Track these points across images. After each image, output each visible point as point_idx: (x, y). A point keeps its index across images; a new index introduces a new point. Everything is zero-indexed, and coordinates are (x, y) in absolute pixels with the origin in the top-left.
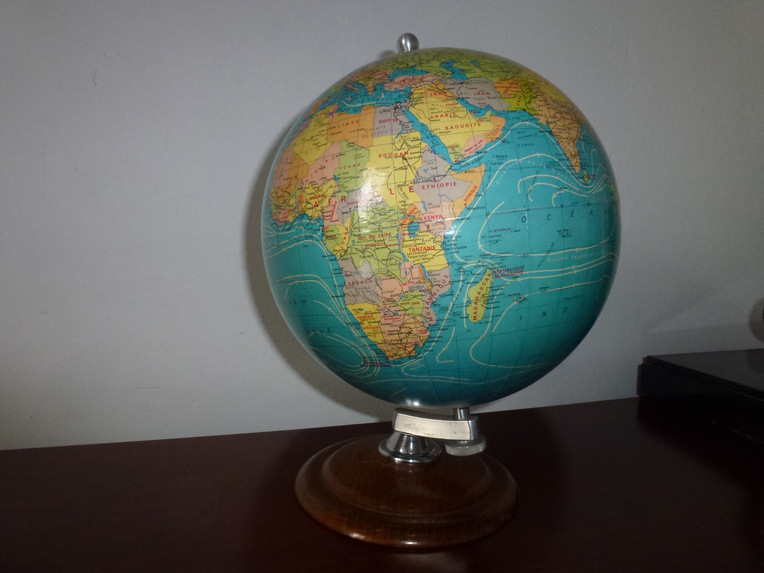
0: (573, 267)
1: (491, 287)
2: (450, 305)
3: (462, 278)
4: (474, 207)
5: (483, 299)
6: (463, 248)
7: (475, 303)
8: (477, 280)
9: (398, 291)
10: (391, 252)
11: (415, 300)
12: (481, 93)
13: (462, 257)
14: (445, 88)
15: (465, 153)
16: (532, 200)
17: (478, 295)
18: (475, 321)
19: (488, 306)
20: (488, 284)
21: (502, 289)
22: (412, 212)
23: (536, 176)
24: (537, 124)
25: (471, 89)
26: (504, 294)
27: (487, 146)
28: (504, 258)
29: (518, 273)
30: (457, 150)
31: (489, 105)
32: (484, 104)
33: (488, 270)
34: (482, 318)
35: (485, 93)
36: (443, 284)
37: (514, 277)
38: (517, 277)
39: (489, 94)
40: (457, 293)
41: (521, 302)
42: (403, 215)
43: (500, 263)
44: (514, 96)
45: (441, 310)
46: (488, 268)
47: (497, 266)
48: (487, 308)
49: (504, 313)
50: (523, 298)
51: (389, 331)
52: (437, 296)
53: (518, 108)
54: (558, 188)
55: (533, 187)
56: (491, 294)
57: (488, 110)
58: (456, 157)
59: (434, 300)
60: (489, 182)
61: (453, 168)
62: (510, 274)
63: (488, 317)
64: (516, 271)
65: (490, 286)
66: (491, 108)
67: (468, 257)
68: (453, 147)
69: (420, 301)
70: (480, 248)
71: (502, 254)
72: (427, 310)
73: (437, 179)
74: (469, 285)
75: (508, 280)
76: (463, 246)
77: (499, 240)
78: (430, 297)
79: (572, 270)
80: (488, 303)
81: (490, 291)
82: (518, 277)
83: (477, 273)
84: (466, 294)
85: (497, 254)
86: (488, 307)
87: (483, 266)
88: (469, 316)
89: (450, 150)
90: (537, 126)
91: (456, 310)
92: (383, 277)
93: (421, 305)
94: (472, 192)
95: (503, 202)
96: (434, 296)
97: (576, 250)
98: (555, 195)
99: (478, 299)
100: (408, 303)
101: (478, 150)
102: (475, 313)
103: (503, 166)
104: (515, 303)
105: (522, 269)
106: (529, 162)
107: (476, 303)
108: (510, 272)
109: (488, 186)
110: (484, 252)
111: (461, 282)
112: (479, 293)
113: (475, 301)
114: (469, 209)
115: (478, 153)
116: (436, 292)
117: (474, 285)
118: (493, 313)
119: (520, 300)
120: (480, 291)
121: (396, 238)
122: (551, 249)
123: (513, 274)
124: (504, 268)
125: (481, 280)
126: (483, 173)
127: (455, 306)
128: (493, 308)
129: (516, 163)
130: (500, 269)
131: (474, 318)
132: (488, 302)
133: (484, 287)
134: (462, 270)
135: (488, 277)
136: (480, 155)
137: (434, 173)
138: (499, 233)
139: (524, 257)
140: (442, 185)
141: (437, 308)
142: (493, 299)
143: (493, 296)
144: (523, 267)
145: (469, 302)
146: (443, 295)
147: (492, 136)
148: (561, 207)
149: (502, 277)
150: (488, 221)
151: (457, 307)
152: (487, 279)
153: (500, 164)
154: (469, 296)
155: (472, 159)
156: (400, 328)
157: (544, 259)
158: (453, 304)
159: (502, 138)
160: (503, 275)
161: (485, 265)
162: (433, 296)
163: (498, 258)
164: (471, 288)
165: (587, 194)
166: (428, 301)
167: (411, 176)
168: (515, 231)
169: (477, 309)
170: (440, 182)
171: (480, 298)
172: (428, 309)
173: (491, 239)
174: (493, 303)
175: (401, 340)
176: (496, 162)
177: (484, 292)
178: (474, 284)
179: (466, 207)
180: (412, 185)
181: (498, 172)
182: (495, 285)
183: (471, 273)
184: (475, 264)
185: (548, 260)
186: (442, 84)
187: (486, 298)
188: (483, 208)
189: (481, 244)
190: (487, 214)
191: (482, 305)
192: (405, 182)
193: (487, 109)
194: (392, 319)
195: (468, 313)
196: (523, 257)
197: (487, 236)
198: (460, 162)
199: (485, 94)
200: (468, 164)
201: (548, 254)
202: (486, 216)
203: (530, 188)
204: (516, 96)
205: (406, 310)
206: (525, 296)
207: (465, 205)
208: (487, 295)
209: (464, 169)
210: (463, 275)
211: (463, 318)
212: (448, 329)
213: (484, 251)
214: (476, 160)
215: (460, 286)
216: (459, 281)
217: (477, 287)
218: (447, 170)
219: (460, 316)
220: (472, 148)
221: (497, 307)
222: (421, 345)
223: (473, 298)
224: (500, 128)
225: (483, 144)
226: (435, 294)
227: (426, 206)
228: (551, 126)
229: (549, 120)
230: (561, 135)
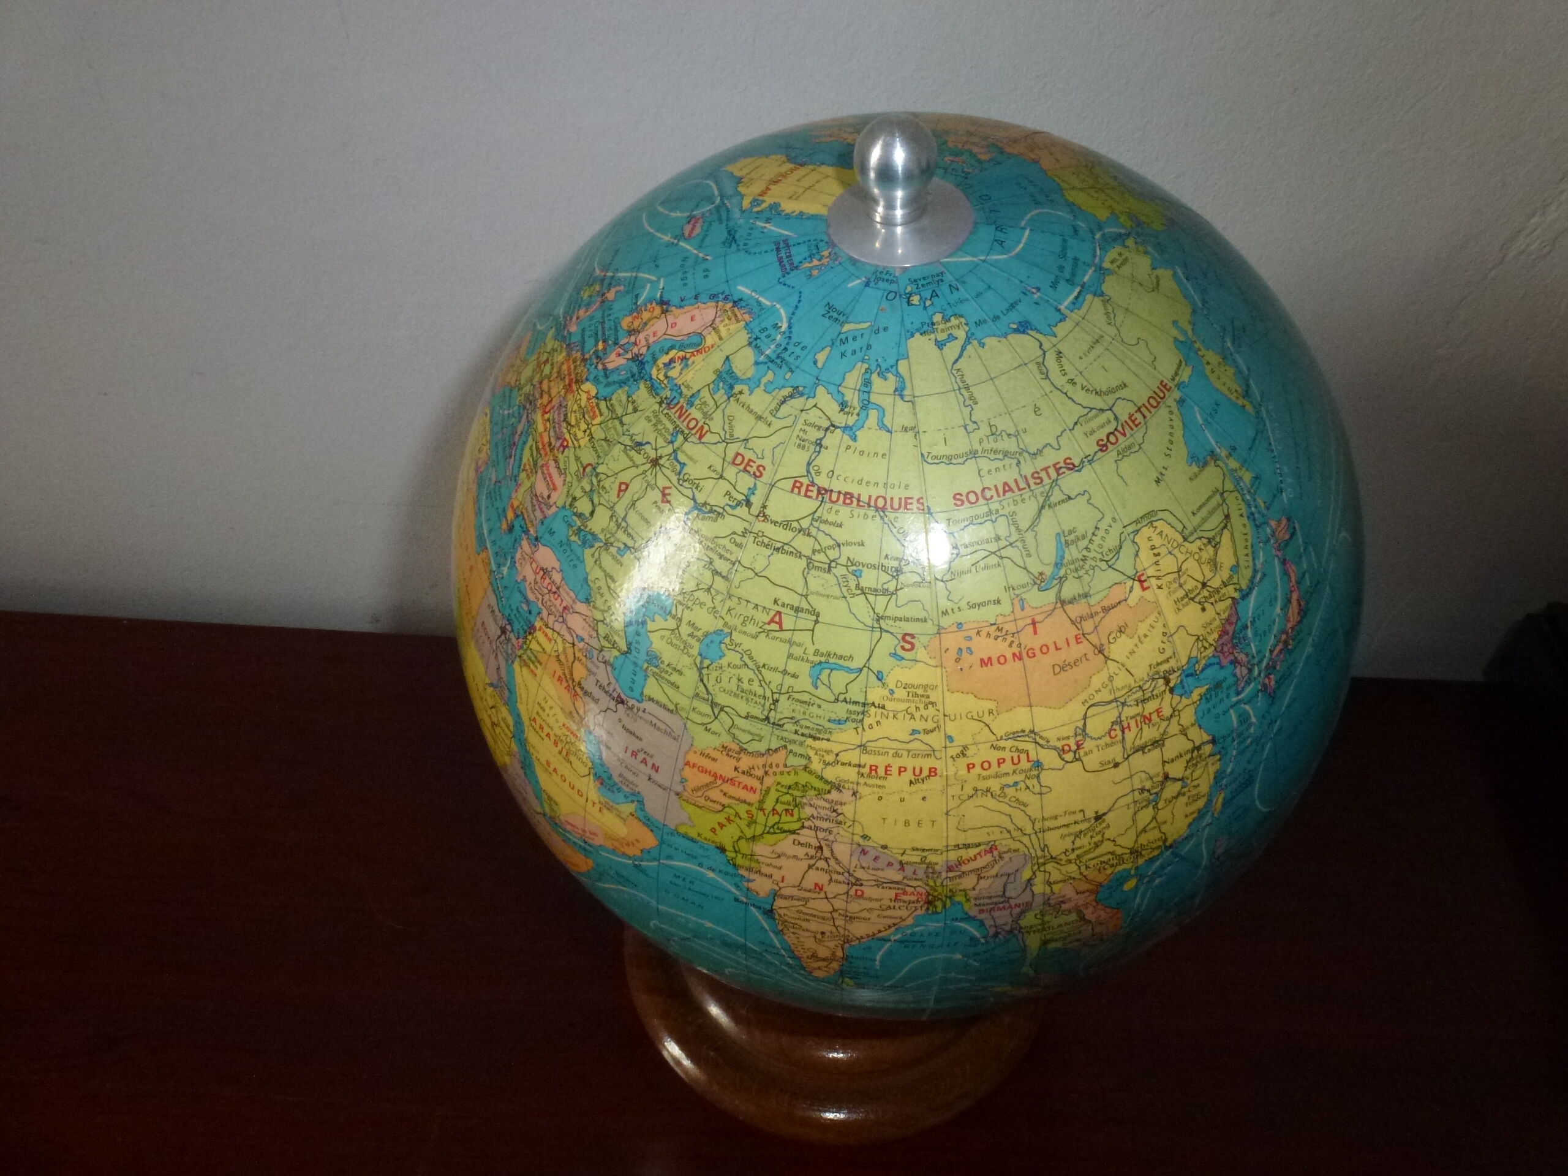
12: (641, 756)
14: (583, 684)
24: (737, 886)
25: (627, 730)
31: (639, 793)
32: (631, 786)
35: (650, 762)
39: (657, 771)
44: (720, 808)
53: (706, 839)
57: (632, 802)
66: (641, 802)
90: (733, 890)
147: (619, 844)
159: (636, 860)
186: (586, 667)
193: (631, 798)
199: (650, 765)
204: (727, 810)
224: (641, 845)
228: (779, 903)
229: (786, 892)
230: (804, 925)
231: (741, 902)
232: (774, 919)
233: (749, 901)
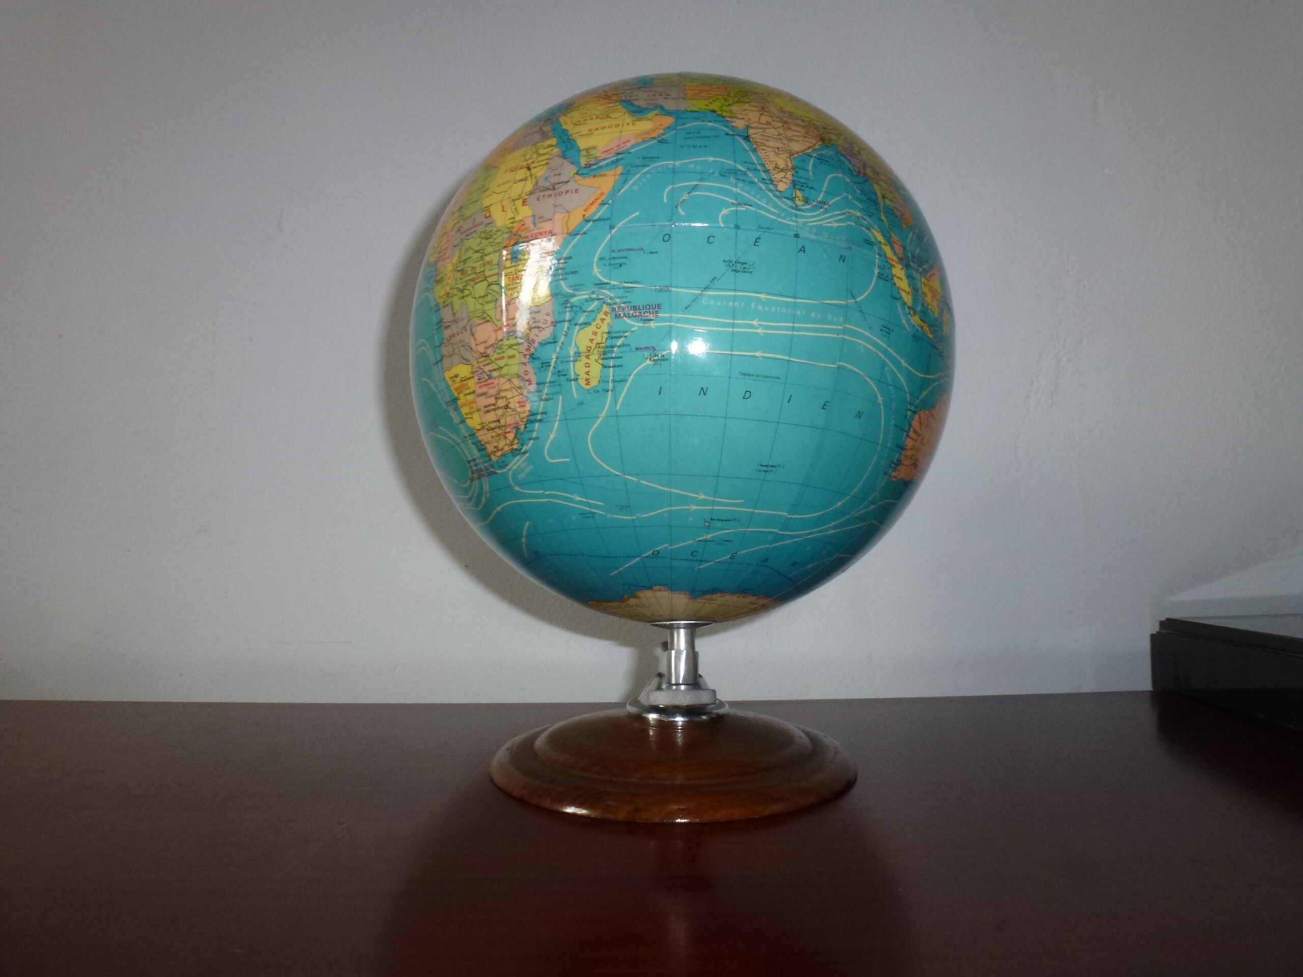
0: (755, 323)
1: (609, 333)
2: (552, 359)
3: (568, 316)
4: (595, 218)
5: (598, 351)
6: (572, 273)
7: (586, 357)
8: (590, 320)
9: (492, 341)
10: (489, 286)
11: (511, 352)
13: (571, 286)
14: (615, 93)
15: (601, 155)
16: (683, 214)
17: (590, 344)
18: (588, 387)
19: (606, 362)
20: (605, 328)
21: (626, 337)
22: (519, 229)
23: (698, 183)
24: (727, 127)
26: (628, 345)
27: (633, 146)
28: (629, 290)
29: (652, 315)
30: (592, 152)
31: (659, 105)
32: (654, 104)
33: (605, 306)
34: (597, 383)
35: (662, 93)
36: (544, 326)
37: (644, 320)
38: (649, 320)
39: (667, 95)
40: (562, 340)
41: (658, 362)
42: (508, 235)
43: (623, 297)
44: (708, 98)
45: (542, 367)
46: (604, 303)
47: (618, 300)
48: (605, 367)
49: (632, 377)
50: (660, 355)
51: (485, 407)
52: (536, 345)
53: (705, 109)
54: (733, 203)
55: (689, 197)
56: (609, 343)
57: (656, 110)
58: (588, 160)
59: (533, 350)
60: (623, 187)
61: (580, 172)
62: (637, 314)
63: (606, 382)
64: (648, 311)
65: (607, 331)
66: (662, 108)
67: (577, 286)
68: (587, 150)
69: (516, 352)
70: (595, 274)
71: (627, 283)
72: (524, 368)
73: (556, 187)
74: (577, 327)
75: (636, 325)
76: (574, 270)
77: (625, 263)
78: (529, 346)
79: (753, 327)
80: (605, 359)
81: (607, 339)
82: (651, 320)
83: (589, 310)
84: (573, 343)
85: (619, 283)
86: (605, 364)
87: (598, 299)
88: (579, 377)
89: (584, 153)
90: (724, 128)
91: (561, 367)
92: (478, 321)
93: (517, 360)
94: (596, 200)
95: (638, 213)
96: (532, 343)
97: (762, 296)
98: (727, 210)
99: (590, 351)
100: (503, 358)
101: (619, 150)
102: (587, 373)
103: (647, 169)
104: (648, 362)
105: (657, 309)
106: (692, 166)
107: (588, 357)
108: (638, 311)
109: (620, 192)
110: (600, 280)
111: (566, 323)
112: (591, 340)
113: (586, 353)
114: (587, 221)
115: (618, 154)
116: (536, 338)
117: (584, 328)
118: (613, 376)
119: (655, 358)
120: (593, 337)
121: (497, 266)
122: (709, 285)
123: (643, 315)
124: (629, 305)
125: (594, 320)
126: (617, 177)
127: (559, 361)
128: (613, 367)
129: (669, 167)
130: (623, 305)
131: (587, 382)
132: (605, 357)
133: (599, 331)
134: (569, 305)
135: (604, 317)
136: (620, 156)
137: (555, 180)
138: (624, 254)
139: (661, 290)
140: (561, 194)
141: (537, 364)
142: (612, 352)
143: (612, 347)
144: (659, 306)
145: (578, 354)
146: (544, 342)
147: (646, 136)
148: (734, 228)
149: (625, 318)
150: (610, 237)
151: (562, 362)
152: (603, 320)
153: (644, 166)
154: (578, 344)
155: (608, 161)
156: (497, 398)
157: (696, 299)
158: (557, 358)
159: (659, 137)
160: (627, 315)
161: (602, 299)
162: (530, 344)
163: (619, 288)
164: (579, 332)
165: (796, 222)
166: (526, 353)
167: (529, 186)
168: (651, 253)
169: (589, 367)
170: (560, 190)
171: (592, 349)
172: (525, 365)
173: (613, 262)
174: (612, 358)
175: (498, 421)
176: (642, 164)
177: (598, 339)
178: (584, 326)
179: (584, 219)
180: (526, 197)
181: (639, 175)
182: (614, 329)
183: (581, 309)
184: (587, 297)
185: (704, 301)
187: (601, 350)
188: (608, 219)
189: (598, 267)
190: (612, 228)
191: (596, 361)
192: (520, 195)
193: (655, 108)
194: (487, 385)
195: (578, 374)
196: (659, 291)
197: (608, 257)
198: (590, 165)
200: (601, 167)
201: (704, 293)
202: (609, 230)
203: (684, 198)
204: (712, 98)
205: (501, 368)
206: (663, 354)
207: (584, 216)
208: (603, 345)
209: (593, 173)
210: (570, 311)
211: (571, 380)
212: (552, 399)
213: (601, 278)
214: (613, 162)
215: (565, 329)
216: (564, 321)
217: (588, 331)
218: (571, 175)
219: (566, 377)
220: (613, 149)
221: (618, 366)
222: (522, 427)
223: (583, 349)
224: (663, 127)
225: (629, 145)
226: (533, 341)
227: (536, 220)
228: (751, 131)
229: (753, 125)
230: (768, 143)
231: (731, 135)
232: (750, 141)
233: (734, 134)
